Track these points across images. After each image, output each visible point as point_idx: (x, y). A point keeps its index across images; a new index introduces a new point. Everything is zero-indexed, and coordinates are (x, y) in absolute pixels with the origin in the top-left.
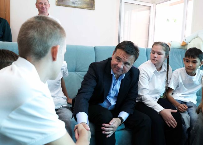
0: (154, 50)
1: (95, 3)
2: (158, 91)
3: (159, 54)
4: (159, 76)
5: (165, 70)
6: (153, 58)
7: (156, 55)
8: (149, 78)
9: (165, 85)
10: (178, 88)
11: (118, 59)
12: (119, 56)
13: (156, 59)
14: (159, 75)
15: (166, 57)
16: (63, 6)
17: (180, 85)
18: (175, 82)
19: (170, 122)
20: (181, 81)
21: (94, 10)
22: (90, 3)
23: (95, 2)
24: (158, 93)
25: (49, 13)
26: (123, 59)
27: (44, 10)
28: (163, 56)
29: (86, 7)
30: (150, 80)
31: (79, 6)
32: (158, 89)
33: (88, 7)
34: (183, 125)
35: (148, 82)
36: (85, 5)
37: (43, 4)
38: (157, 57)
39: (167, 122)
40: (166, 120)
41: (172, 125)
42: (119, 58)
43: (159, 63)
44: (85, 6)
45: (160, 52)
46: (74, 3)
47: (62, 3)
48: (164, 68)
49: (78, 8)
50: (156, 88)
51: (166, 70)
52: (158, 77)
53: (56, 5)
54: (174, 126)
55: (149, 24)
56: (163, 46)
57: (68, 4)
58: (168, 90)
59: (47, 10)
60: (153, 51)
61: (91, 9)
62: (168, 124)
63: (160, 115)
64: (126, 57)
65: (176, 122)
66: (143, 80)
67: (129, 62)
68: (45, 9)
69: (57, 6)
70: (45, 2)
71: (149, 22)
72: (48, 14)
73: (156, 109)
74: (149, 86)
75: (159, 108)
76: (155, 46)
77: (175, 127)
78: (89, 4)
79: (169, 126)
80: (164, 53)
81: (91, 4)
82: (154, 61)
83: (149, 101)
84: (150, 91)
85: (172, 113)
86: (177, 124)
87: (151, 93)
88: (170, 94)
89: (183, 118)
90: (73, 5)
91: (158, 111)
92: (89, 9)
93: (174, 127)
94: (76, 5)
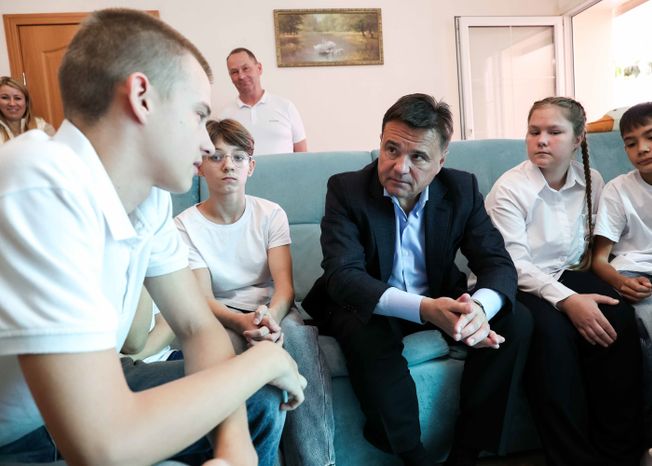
0: (537, 123)
1: (382, 44)
2: (559, 250)
3: (554, 131)
4: (561, 205)
5: (577, 183)
6: (537, 149)
7: (544, 138)
8: (524, 210)
9: (582, 231)
10: (630, 235)
11: (392, 149)
12: (392, 140)
13: (545, 149)
14: (559, 200)
15: (578, 140)
16: (296, 65)
17: (629, 223)
18: (613, 217)
19: (590, 330)
20: (630, 209)
21: (382, 64)
22: (369, 47)
23: (382, 41)
24: (560, 254)
25: (263, 88)
26: (403, 145)
27: (245, 85)
28: (567, 138)
29: (358, 58)
30: (530, 216)
31: (338, 59)
32: (560, 242)
33: (364, 59)
34: (642, 341)
35: (522, 223)
36: (356, 53)
37: (241, 71)
38: (549, 144)
39: (582, 332)
40: (581, 324)
41: (597, 339)
42: (392, 145)
43: (557, 161)
44: (356, 57)
45: (554, 127)
46: (324, 54)
47: (292, 59)
48: (575, 178)
49: (336, 64)
50: (550, 238)
51: (583, 184)
52: (556, 207)
53: (279, 66)
54: (606, 341)
55: (555, 80)
56: (561, 105)
57: (308, 59)
58: (596, 243)
59: (252, 83)
60: (534, 127)
61: (373, 62)
62: (587, 338)
63: (562, 312)
64: (410, 137)
65: (613, 330)
66: (506, 220)
67: (424, 149)
68: (249, 83)
69: (282, 69)
70: (243, 64)
71: (555, 75)
72: (263, 91)
73: (548, 295)
74: (525, 236)
75: (558, 293)
76: (536, 112)
77: (611, 346)
78: (366, 50)
79: (589, 344)
80: (567, 126)
81: (372, 48)
82: (542, 157)
83: (528, 275)
84: (532, 252)
85: (602, 306)
86: (615, 334)
87: (536, 255)
88: (603, 258)
89: (640, 320)
90: (323, 59)
91: (554, 300)
92: (368, 62)
93: (606, 345)
94: (331, 59)
